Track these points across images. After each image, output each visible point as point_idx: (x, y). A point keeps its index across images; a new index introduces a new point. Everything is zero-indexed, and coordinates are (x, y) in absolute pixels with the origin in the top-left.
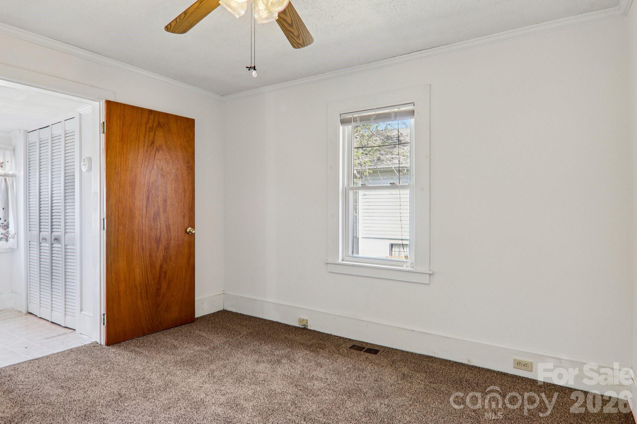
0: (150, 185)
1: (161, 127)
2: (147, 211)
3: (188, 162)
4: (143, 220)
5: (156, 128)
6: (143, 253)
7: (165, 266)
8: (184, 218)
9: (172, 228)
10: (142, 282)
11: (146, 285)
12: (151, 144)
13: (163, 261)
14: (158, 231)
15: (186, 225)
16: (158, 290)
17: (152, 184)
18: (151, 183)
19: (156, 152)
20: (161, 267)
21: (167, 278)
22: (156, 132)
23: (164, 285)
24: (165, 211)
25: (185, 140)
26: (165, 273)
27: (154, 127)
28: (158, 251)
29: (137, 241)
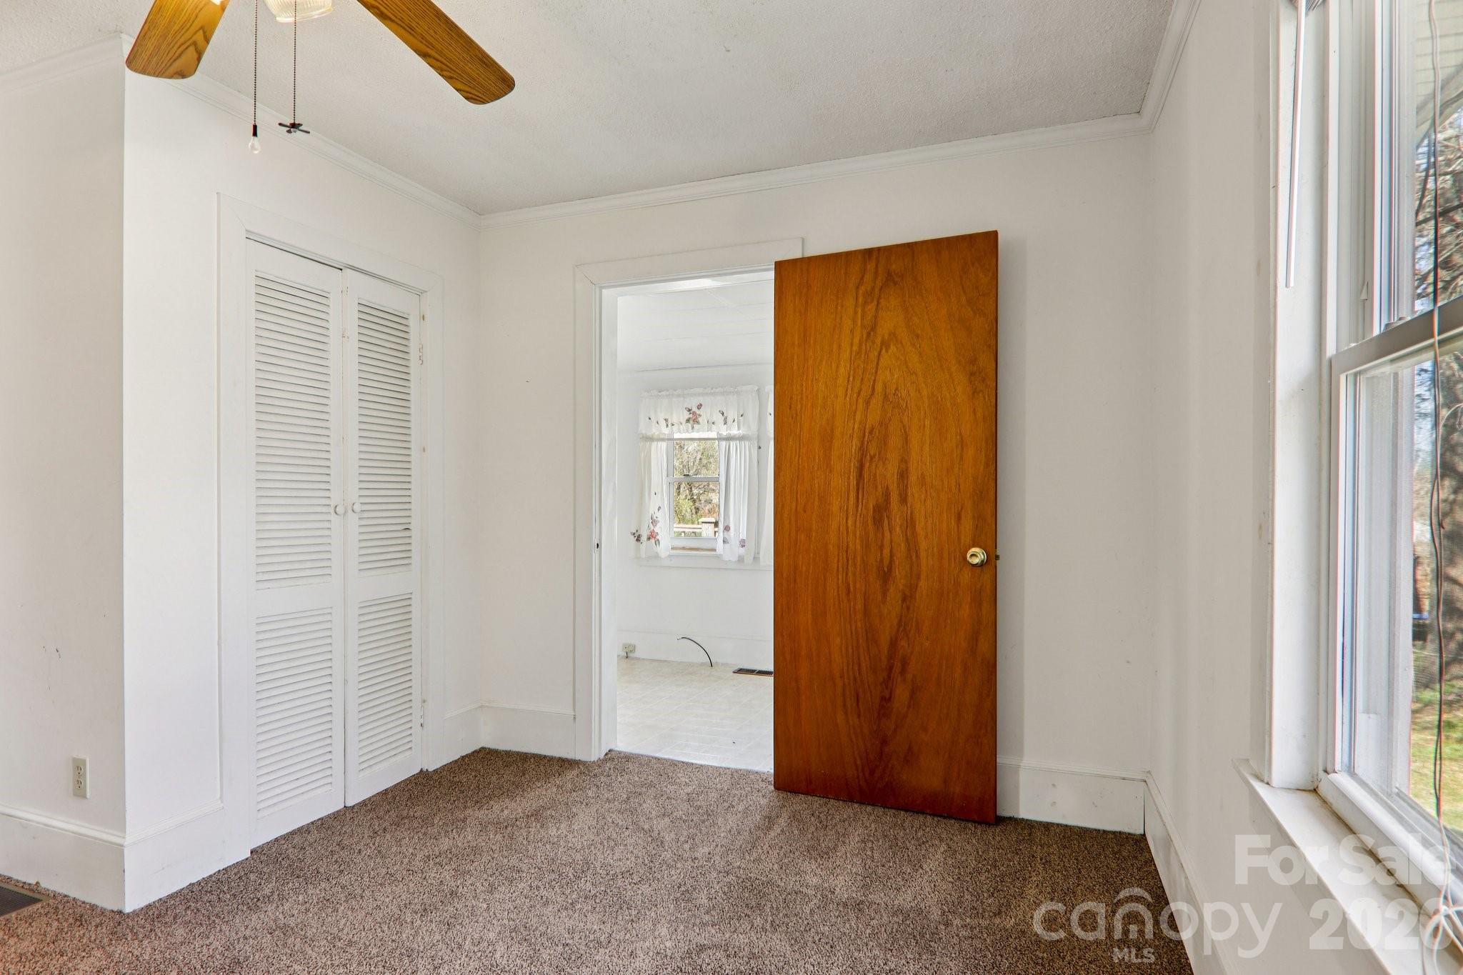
0: (867, 434)
1: (895, 283)
2: (858, 498)
3: (973, 361)
4: (850, 522)
5: (880, 290)
6: (849, 601)
7: (903, 643)
8: (959, 518)
9: (923, 545)
10: (845, 668)
11: (855, 679)
12: (869, 334)
13: (898, 630)
14: (886, 551)
15: (966, 539)
16: (886, 700)
17: (871, 433)
18: (867, 431)
19: (881, 350)
20: (893, 644)
21: (909, 676)
22: (882, 301)
23: (901, 694)
24: (903, 499)
25: (963, 299)
26: (905, 663)
27: (877, 290)
28: (884, 602)
29: (835, 570)
